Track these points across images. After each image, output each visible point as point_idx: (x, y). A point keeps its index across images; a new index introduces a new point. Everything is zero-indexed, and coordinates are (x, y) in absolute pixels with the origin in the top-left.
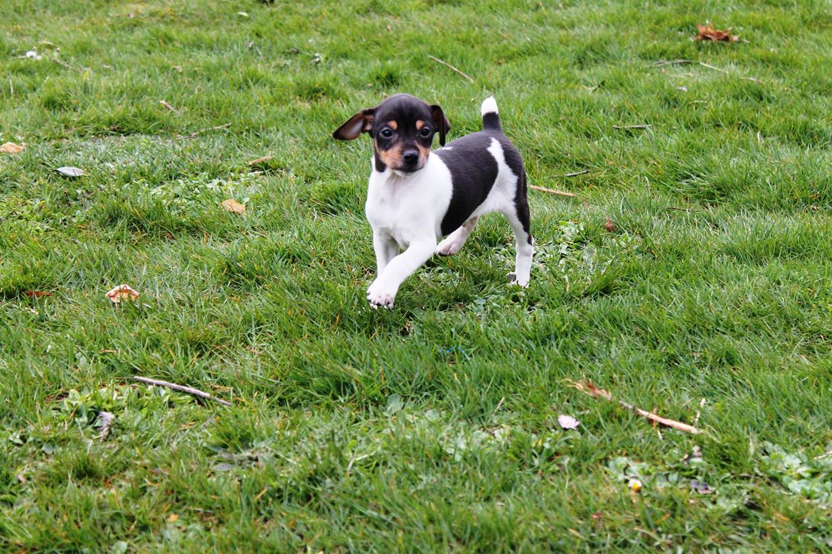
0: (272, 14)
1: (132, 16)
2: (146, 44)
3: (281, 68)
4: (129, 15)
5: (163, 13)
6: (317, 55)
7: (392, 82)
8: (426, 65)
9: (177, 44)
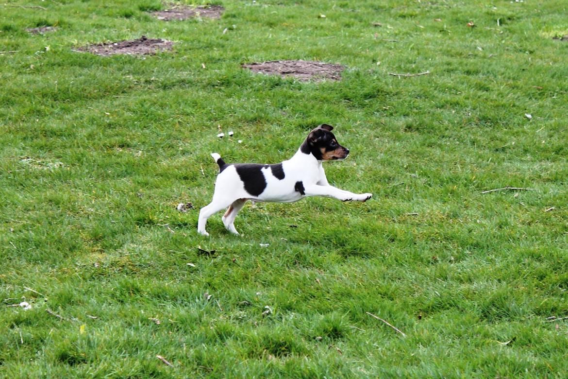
0: (215, 265)
1: (96, 266)
2: (118, 294)
3: (240, 320)
4: (94, 264)
5: (123, 263)
6: (267, 307)
7: (337, 334)
8: (360, 319)
9: (145, 294)
